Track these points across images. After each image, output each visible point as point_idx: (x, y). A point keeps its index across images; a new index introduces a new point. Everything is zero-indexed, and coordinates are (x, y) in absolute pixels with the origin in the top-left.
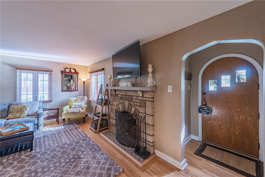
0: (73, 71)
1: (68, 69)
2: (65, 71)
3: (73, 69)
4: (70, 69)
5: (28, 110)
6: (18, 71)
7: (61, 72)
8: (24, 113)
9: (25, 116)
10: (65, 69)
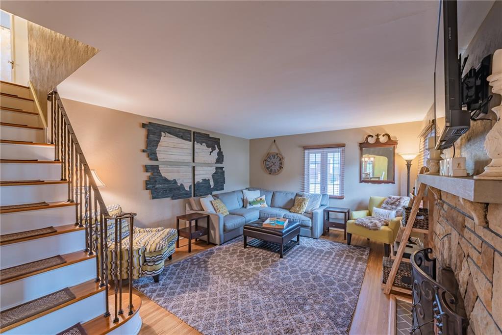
0: (383, 139)
1: (372, 137)
2: (367, 141)
3: (384, 136)
4: (378, 135)
5: (306, 205)
6: (306, 151)
7: (360, 146)
8: (303, 209)
9: (303, 213)
10: (367, 139)
